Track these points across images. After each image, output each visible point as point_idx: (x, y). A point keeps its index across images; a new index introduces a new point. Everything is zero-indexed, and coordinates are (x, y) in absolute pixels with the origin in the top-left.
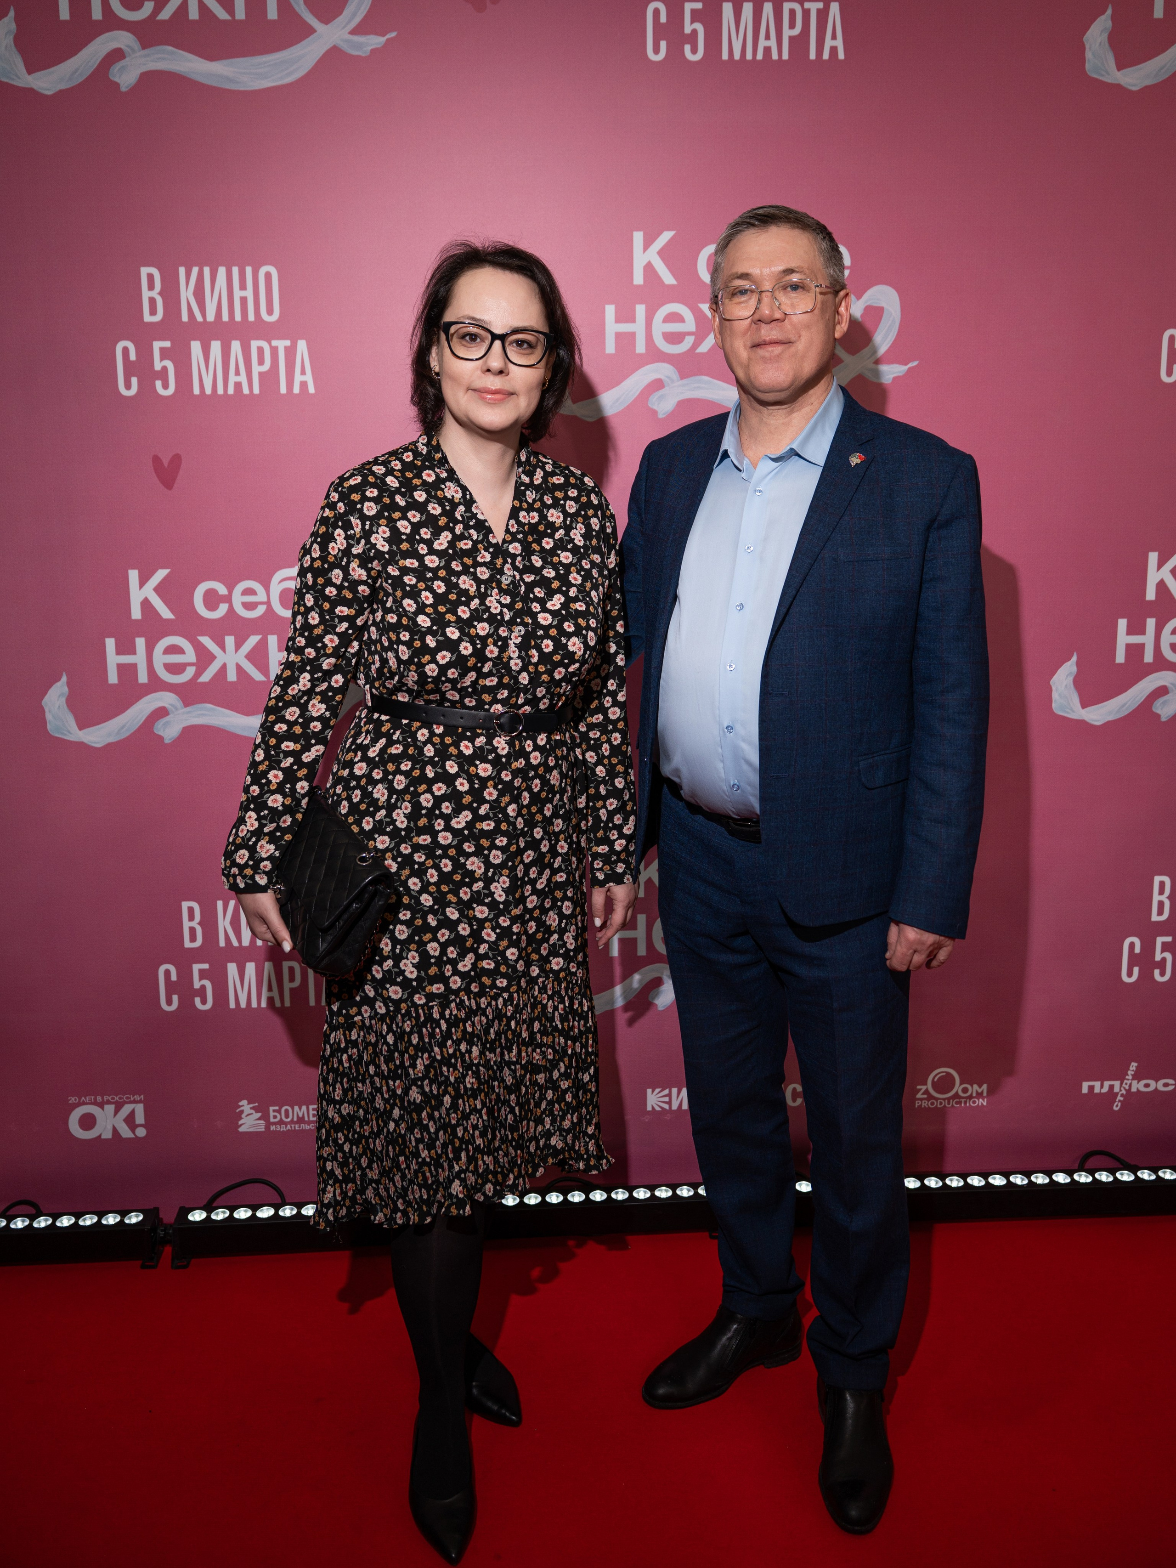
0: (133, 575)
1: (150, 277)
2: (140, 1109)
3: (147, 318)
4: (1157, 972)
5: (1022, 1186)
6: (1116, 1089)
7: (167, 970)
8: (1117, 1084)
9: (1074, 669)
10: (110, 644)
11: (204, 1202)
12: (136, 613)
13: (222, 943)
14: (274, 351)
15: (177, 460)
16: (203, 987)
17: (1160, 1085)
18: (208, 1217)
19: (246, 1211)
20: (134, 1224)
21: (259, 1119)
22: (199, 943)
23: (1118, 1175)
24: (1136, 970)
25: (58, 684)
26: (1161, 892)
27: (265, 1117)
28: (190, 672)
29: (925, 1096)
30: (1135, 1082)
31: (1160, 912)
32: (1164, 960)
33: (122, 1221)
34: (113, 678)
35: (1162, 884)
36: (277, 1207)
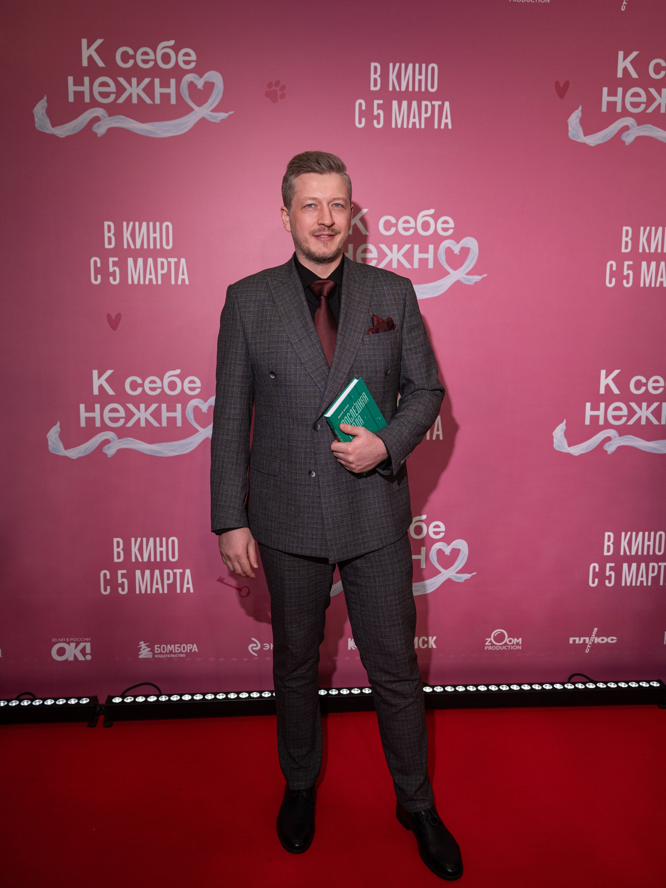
0: (95, 373)
1: (109, 227)
2: (88, 646)
3: (107, 246)
4: (607, 582)
5: (538, 690)
6: (587, 642)
7: (105, 573)
8: (587, 639)
9: (565, 427)
10: (82, 407)
11: (120, 694)
12: (96, 392)
13: (133, 560)
14: (169, 263)
15: (119, 316)
16: (123, 583)
17: (609, 640)
18: (123, 701)
19: (142, 698)
20: (84, 704)
21: (150, 651)
22: (121, 559)
23: (587, 685)
24: (596, 580)
25: (55, 427)
26: (609, 540)
27: (152, 650)
28: (122, 422)
29: (490, 644)
30: (596, 638)
31: (608, 551)
32: (610, 575)
33: (78, 702)
34: (83, 424)
35: (609, 537)
36: (158, 697)
